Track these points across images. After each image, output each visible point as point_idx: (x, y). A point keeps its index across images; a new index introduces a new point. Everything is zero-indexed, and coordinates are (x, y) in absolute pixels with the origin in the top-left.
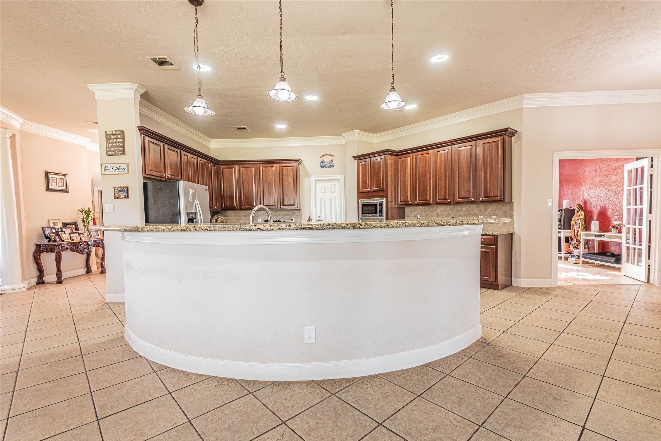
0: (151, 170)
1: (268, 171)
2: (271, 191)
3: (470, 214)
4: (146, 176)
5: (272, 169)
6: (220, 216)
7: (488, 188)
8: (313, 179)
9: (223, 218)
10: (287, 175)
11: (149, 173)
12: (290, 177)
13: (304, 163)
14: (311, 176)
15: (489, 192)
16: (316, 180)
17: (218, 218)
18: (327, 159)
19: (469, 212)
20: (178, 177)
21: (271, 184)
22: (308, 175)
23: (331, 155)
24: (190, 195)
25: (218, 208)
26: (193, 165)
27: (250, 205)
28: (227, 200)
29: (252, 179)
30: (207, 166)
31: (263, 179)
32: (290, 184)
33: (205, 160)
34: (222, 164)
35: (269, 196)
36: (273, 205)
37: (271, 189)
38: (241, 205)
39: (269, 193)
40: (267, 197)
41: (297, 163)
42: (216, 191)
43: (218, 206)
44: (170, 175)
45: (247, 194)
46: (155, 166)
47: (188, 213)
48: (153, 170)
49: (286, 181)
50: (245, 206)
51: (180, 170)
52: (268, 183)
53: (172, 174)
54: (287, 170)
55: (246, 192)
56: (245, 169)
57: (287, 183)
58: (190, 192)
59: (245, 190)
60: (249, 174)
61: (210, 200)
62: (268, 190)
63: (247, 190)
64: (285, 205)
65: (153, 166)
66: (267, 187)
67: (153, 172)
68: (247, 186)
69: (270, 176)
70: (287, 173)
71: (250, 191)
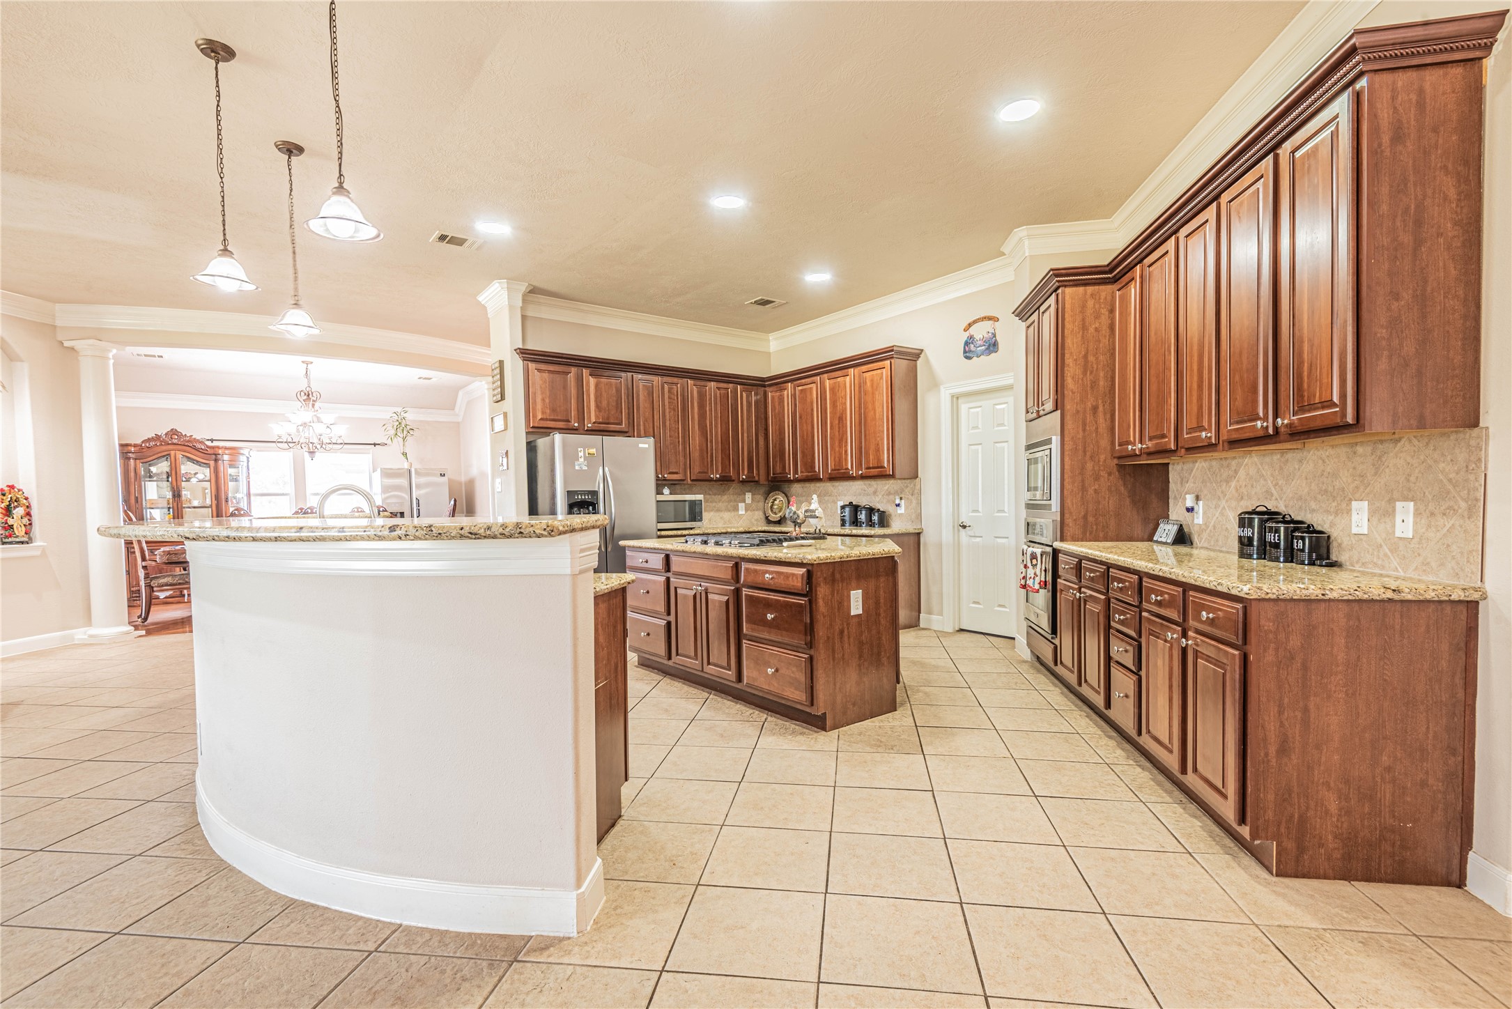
0: (541, 419)
1: (839, 386)
2: (843, 435)
3: (1326, 491)
4: (531, 430)
5: (845, 381)
6: (778, 494)
7: (1306, 364)
8: (945, 394)
9: (782, 499)
10: (873, 393)
11: (536, 425)
12: (877, 396)
13: (928, 355)
14: (942, 387)
15: (1309, 386)
16: (956, 398)
17: (775, 500)
18: (980, 331)
19: (1325, 480)
20: (620, 424)
21: (844, 419)
22: (935, 385)
23: (989, 318)
24: (580, 460)
25: (757, 479)
26: (669, 398)
27: (809, 470)
28: (776, 462)
29: (812, 410)
30: (718, 395)
31: (830, 408)
32: (877, 415)
33: (715, 383)
34: (770, 385)
35: (840, 446)
36: (847, 469)
37: (843, 431)
38: (796, 472)
39: (841, 440)
40: (837, 449)
41: (892, 358)
42: (750, 442)
43: (758, 475)
44: (594, 423)
45: (806, 446)
46: (553, 410)
47: (570, 494)
48: (547, 420)
49: (870, 407)
50: (801, 472)
51: (627, 411)
52: (838, 415)
53: (601, 420)
54: (872, 381)
55: (804, 442)
56: (802, 390)
57: (872, 413)
58: (581, 454)
59: (802, 437)
60: (809, 400)
61: (727, 463)
62: (837, 433)
63: (805, 437)
64: (868, 468)
65: (548, 411)
66: (837, 426)
67: (548, 422)
68: (805, 427)
69: (841, 399)
70: (872, 386)
71: (810, 438)
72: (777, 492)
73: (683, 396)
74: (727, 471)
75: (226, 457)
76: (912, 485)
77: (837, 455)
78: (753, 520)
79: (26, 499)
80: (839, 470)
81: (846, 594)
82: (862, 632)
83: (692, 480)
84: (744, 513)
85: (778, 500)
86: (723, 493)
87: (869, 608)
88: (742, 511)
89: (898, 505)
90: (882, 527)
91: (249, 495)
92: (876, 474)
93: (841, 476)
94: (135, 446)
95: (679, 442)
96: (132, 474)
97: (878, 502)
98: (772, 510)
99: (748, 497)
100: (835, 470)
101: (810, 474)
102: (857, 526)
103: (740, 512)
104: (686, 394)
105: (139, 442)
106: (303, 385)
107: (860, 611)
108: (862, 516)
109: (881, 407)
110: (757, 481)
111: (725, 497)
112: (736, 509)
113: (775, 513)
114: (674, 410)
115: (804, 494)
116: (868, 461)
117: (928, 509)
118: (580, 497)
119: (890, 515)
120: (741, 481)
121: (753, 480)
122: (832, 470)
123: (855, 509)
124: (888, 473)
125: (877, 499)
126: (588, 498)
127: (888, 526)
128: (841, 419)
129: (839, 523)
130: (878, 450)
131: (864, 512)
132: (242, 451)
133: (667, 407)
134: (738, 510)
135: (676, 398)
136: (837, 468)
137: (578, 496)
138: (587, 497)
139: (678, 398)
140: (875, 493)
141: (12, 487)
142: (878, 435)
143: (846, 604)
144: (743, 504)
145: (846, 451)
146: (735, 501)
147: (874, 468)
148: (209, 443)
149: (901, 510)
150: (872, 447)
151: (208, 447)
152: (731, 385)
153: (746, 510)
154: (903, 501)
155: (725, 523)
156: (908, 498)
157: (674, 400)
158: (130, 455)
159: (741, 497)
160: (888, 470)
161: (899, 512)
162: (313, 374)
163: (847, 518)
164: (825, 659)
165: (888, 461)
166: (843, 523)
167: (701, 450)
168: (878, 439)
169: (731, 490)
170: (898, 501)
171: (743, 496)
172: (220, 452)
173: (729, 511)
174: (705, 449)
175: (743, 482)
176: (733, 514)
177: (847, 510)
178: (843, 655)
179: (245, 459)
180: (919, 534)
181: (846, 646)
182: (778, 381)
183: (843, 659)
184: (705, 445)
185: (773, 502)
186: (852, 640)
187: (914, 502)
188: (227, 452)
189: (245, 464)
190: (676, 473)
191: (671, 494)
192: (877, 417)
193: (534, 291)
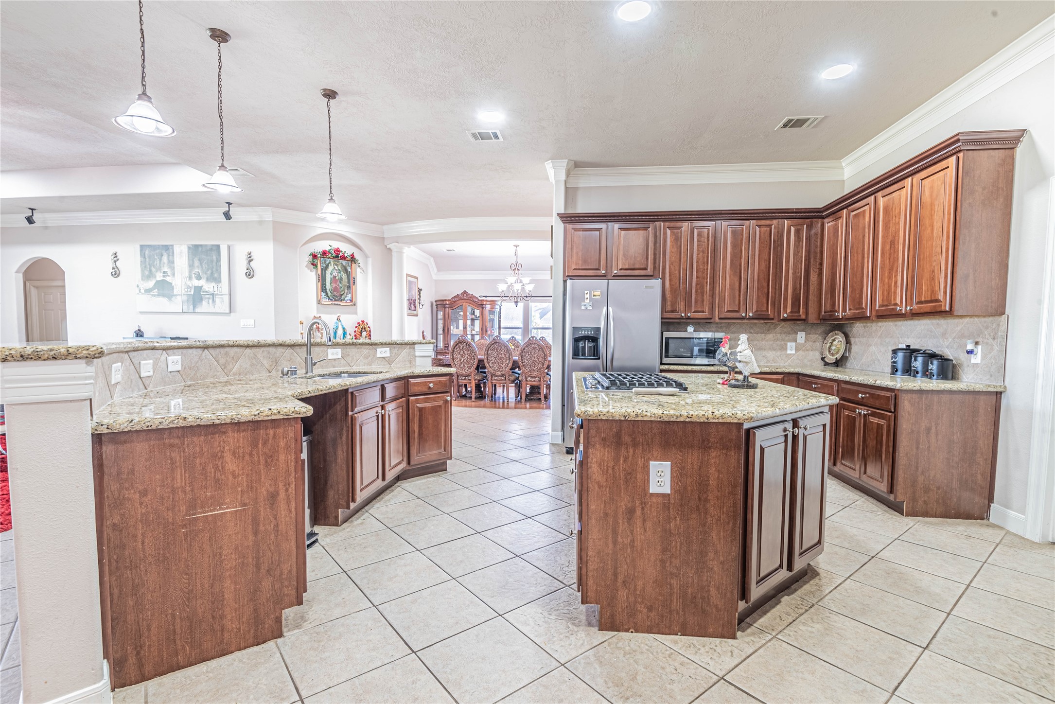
0: (575, 269)
1: (894, 203)
4: (566, 278)
5: (901, 195)
6: (838, 335)
9: (841, 340)
10: (932, 205)
12: (936, 207)
17: (834, 340)
20: (645, 268)
21: (896, 243)
24: (586, 301)
25: (803, 317)
26: (698, 241)
27: (857, 307)
28: (827, 299)
29: (864, 236)
30: (758, 233)
31: (882, 231)
32: (935, 231)
33: (754, 221)
34: (828, 216)
35: (890, 277)
36: (896, 304)
37: (894, 258)
38: (844, 310)
39: (891, 270)
40: (886, 280)
41: (960, 151)
42: (796, 279)
43: (807, 314)
44: (621, 269)
45: (855, 280)
46: (585, 261)
47: (575, 329)
48: (579, 269)
49: (927, 222)
50: (850, 309)
51: (653, 256)
52: (890, 239)
53: (627, 267)
54: (932, 188)
55: (854, 274)
56: (855, 215)
57: (929, 231)
58: (587, 296)
59: (852, 269)
60: (861, 226)
61: (765, 301)
62: (888, 261)
63: (855, 269)
64: (920, 302)
65: (580, 262)
66: (888, 252)
67: (580, 271)
68: (856, 258)
69: (894, 218)
70: (931, 195)
71: (860, 269)
72: (837, 332)
73: (715, 238)
74: (764, 309)
75: (488, 306)
76: (994, 326)
77: (886, 288)
78: (806, 361)
79: (369, 327)
80: (887, 306)
81: (640, 463)
82: (669, 518)
83: (720, 319)
84: (793, 352)
85: (837, 341)
86: (768, 331)
87: (685, 488)
88: (791, 350)
89: (970, 352)
90: (942, 379)
91: (500, 328)
92: (928, 310)
93: (889, 314)
94: (448, 300)
95: (707, 282)
96: (447, 316)
97: (947, 347)
98: (829, 351)
99: (801, 336)
100: (883, 306)
101: (858, 311)
102: (910, 375)
103: (789, 352)
104: (720, 236)
105: (450, 298)
106: (513, 261)
107: (667, 490)
108: (918, 364)
109: (941, 220)
110: (804, 320)
111: (771, 336)
112: (784, 348)
113: (833, 355)
114: (703, 252)
115: (865, 334)
116: (920, 294)
117: (1016, 360)
118: (583, 332)
119: (960, 365)
120: (782, 320)
121: (799, 318)
122: (879, 307)
123: (911, 352)
124: (943, 309)
125: (946, 343)
126: (591, 333)
127: (954, 377)
128: (893, 243)
129: (888, 369)
130: (933, 279)
131: (920, 359)
132: (497, 303)
133: (695, 250)
134: (786, 349)
135: (706, 241)
136: (885, 303)
137: (582, 332)
138: (589, 333)
139: (708, 241)
140: (944, 335)
141: (363, 322)
142: (934, 258)
143: (640, 476)
144: (794, 344)
145: (896, 283)
146: (783, 340)
147: (926, 302)
148: (480, 299)
149: (976, 359)
150: (926, 275)
151: (479, 300)
152: (775, 222)
153: (797, 349)
154: (980, 347)
155: (768, 361)
156: (987, 344)
157: (705, 242)
158: (447, 306)
159: (792, 336)
160: (943, 304)
161: (973, 361)
162: (519, 253)
163: (900, 366)
164: (600, 540)
165: (945, 293)
166: (894, 370)
167: (732, 289)
168: (934, 264)
169: (778, 329)
170: (970, 347)
171: (793, 335)
172: (485, 303)
173: (775, 350)
174: (737, 288)
175: (785, 320)
176: (779, 353)
177: (900, 355)
178: (633, 541)
179: (498, 307)
180: (999, 394)
181: (639, 530)
182: (834, 210)
183: (632, 547)
184: (737, 284)
185: (832, 343)
186: (649, 524)
187: (996, 348)
188: (488, 303)
189: (499, 310)
190: (703, 312)
191: (694, 331)
192: (935, 235)
193: (577, 165)
